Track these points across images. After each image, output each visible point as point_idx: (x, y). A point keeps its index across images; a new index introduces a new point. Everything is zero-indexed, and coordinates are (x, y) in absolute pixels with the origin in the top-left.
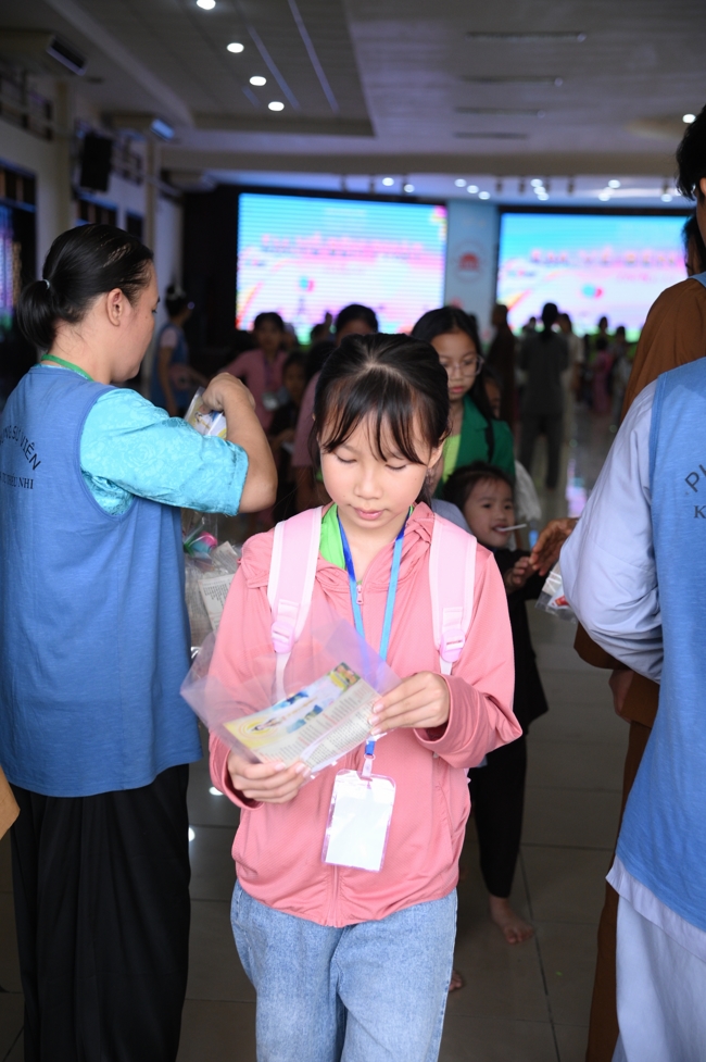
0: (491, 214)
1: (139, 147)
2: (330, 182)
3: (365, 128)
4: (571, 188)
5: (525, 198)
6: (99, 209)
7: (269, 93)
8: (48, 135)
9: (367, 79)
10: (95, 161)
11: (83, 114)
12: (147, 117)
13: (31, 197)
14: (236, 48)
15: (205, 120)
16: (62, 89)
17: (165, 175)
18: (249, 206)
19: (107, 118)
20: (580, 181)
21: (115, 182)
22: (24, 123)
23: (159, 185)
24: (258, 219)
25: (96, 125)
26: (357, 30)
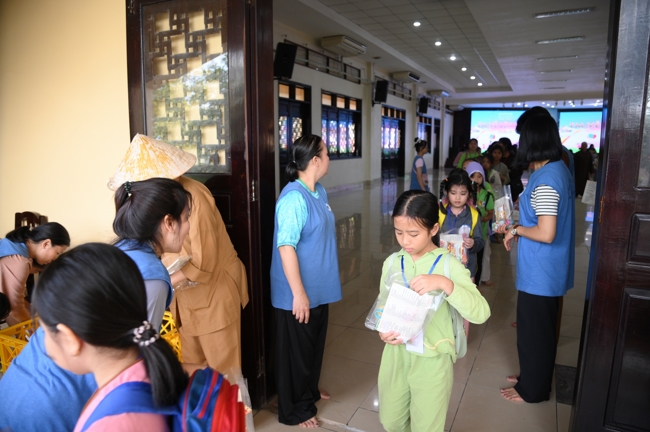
0: (556, 111)
1: (439, 100)
2: (500, 105)
3: (509, 88)
4: (582, 103)
5: (567, 107)
6: (426, 118)
7: (477, 81)
8: (410, 99)
9: (506, 74)
10: (424, 104)
11: (421, 92)
12: (441, 91)
13: (404, 117)
14: (464, 69)
15: (458, 90)
16: (415, 86)
17: (447, 107)
18: (474, 113)
19: (429, 93)
20: (584, 101)
21: (429, 109)
22: (403, 96)
23: (445, 109)
24: (477, 118)
25: (425, 95)
26: (499, 61)
